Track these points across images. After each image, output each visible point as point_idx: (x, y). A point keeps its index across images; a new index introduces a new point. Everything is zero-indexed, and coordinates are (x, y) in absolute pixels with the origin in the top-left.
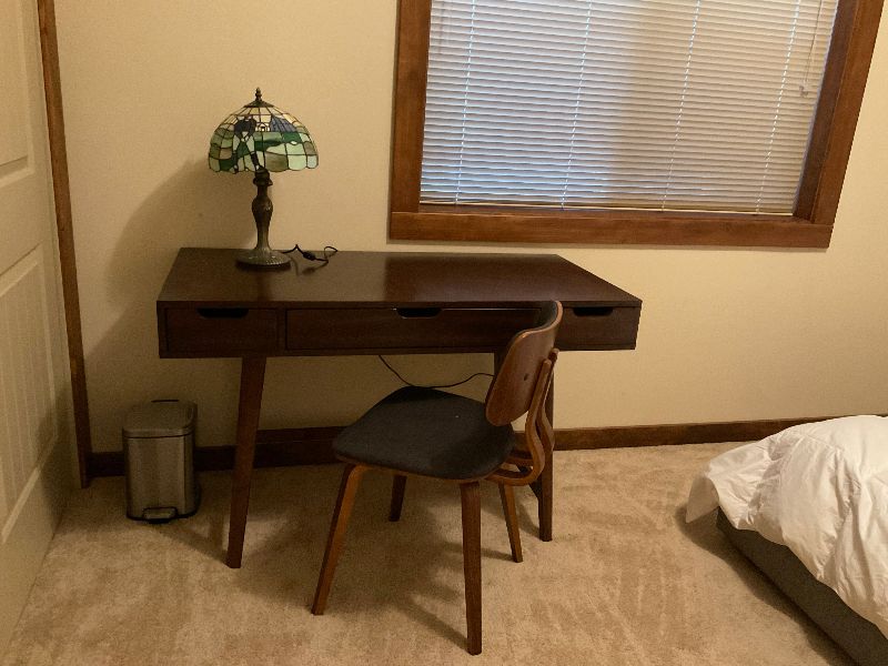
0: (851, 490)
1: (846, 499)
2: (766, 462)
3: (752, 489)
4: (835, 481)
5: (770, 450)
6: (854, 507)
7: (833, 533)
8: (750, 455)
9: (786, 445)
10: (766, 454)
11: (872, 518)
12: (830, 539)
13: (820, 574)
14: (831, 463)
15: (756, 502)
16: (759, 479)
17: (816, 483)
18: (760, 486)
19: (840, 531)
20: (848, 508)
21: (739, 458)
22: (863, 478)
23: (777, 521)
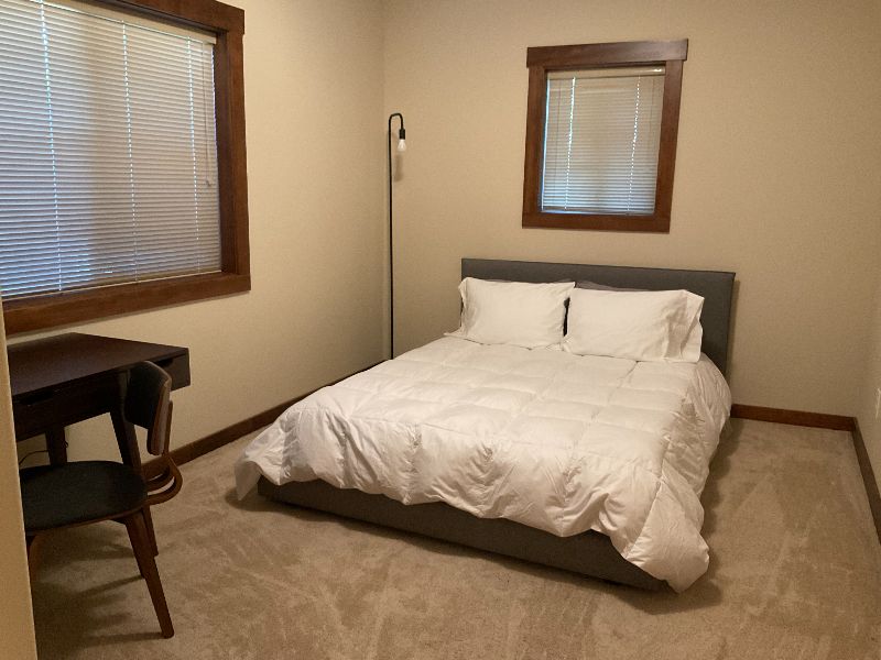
0: (343, 428)
1: (342, 435)
2: (283, 435)
3: (281, 456)
4: (332, 428)
5: (282, 427)
6: (349, 436)
7: (341, 457)
8: (271, 435)
9: (293, 420)
10: (281, 430)
11: (360, 438)
12: (341, 462)
13: (342, 484)
14: (326, 418)
15: (287, 462)
16: (282, 448)
17: (322, 433)
18: (285, 452)
19: (345, 454)
20: (345, 439)
21: (265, 440)
22: (347, 418)
23: (307, 465)
